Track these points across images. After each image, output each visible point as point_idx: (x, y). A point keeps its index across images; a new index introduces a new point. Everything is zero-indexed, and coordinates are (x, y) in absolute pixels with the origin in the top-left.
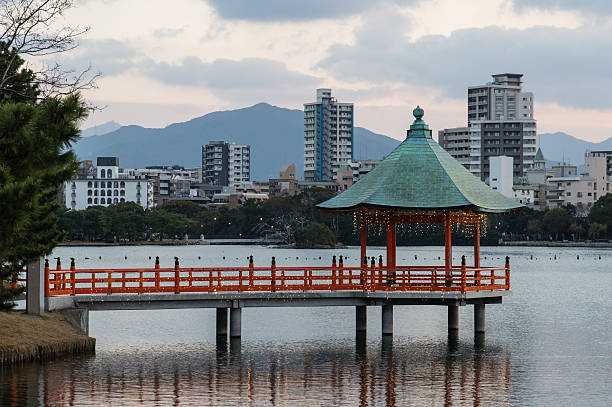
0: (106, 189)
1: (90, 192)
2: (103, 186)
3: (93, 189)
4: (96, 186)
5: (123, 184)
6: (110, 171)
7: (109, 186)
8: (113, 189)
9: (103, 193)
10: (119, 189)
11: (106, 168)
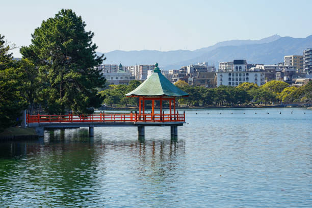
0: (239, 77)
1: (230, 79)
2: (237, 75)
3: (231, 77)
4: (233, 76)
5: (247, 74)
6: (240, 68)
7: (240, 75)
8: (242, 77)
9: (237, 80)
10: (246, 77)
11: (239, 66)
